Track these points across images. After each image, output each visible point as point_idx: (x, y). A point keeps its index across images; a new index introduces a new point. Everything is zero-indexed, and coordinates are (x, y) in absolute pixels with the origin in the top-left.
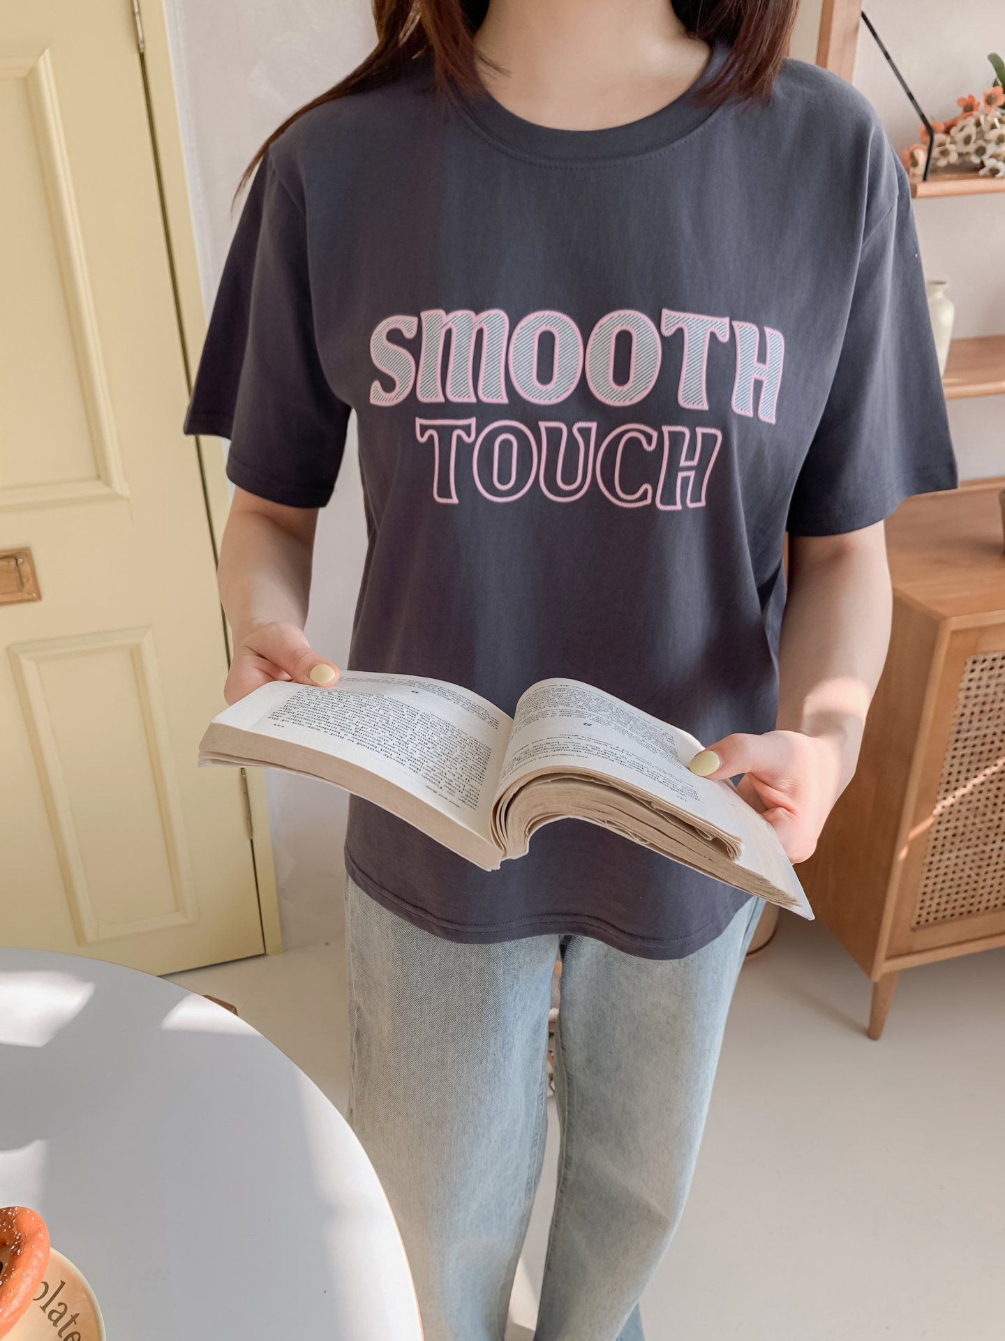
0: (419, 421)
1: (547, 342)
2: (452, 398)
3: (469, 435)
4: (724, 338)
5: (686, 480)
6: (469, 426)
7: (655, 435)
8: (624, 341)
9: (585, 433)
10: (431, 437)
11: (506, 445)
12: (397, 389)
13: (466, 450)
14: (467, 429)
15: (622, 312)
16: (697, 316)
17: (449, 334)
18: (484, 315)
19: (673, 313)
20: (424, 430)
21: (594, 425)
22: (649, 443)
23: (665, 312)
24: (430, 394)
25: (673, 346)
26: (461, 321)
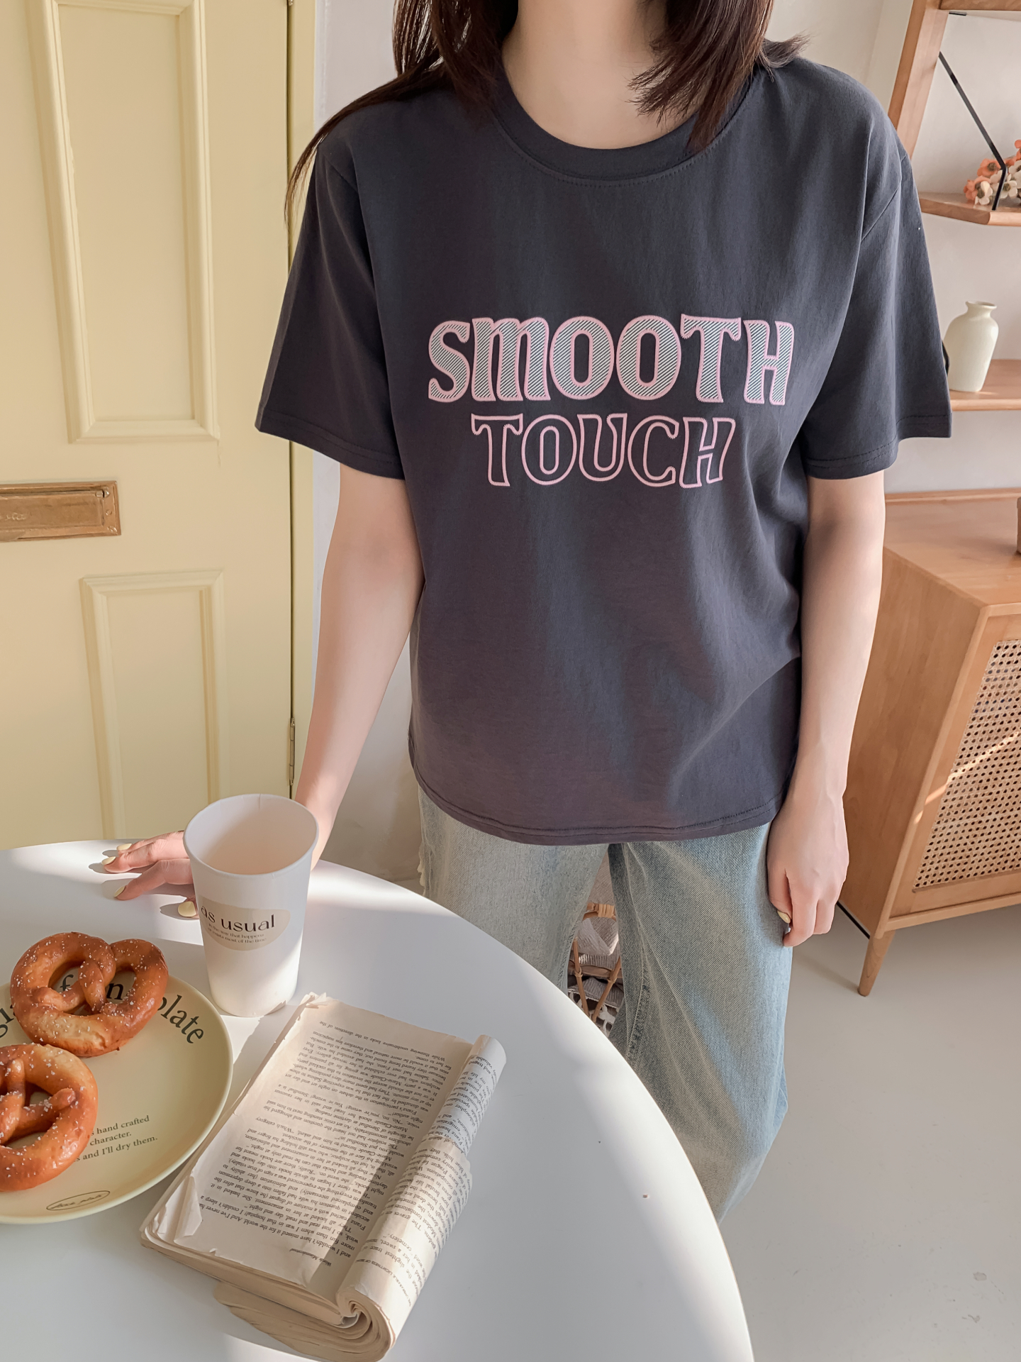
0: (474, 417)
1: (582, 344)
2: (501, 397)
3: (518, 429)
4: (736, 337)
5: (705, 462)
6: (518, 420)
7: (677, 425)
8: (648, 343)
9: (618, 422)
10: (485, 430)
11: (550, 435)
12: (455, 388)
13: (514, 441)
14: (516, 424)
15: (646, 318)
16: (712, 319)
17: (497, 339)
18: (527, 322)
19: (691, 318)
20: (479, 425)
21: (625, 416)
22: (673, 433)
23: (683, 316)
24: (483, 394)
25: (691, 347)
26: (508, 328)
